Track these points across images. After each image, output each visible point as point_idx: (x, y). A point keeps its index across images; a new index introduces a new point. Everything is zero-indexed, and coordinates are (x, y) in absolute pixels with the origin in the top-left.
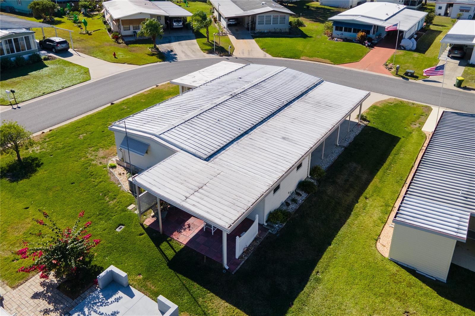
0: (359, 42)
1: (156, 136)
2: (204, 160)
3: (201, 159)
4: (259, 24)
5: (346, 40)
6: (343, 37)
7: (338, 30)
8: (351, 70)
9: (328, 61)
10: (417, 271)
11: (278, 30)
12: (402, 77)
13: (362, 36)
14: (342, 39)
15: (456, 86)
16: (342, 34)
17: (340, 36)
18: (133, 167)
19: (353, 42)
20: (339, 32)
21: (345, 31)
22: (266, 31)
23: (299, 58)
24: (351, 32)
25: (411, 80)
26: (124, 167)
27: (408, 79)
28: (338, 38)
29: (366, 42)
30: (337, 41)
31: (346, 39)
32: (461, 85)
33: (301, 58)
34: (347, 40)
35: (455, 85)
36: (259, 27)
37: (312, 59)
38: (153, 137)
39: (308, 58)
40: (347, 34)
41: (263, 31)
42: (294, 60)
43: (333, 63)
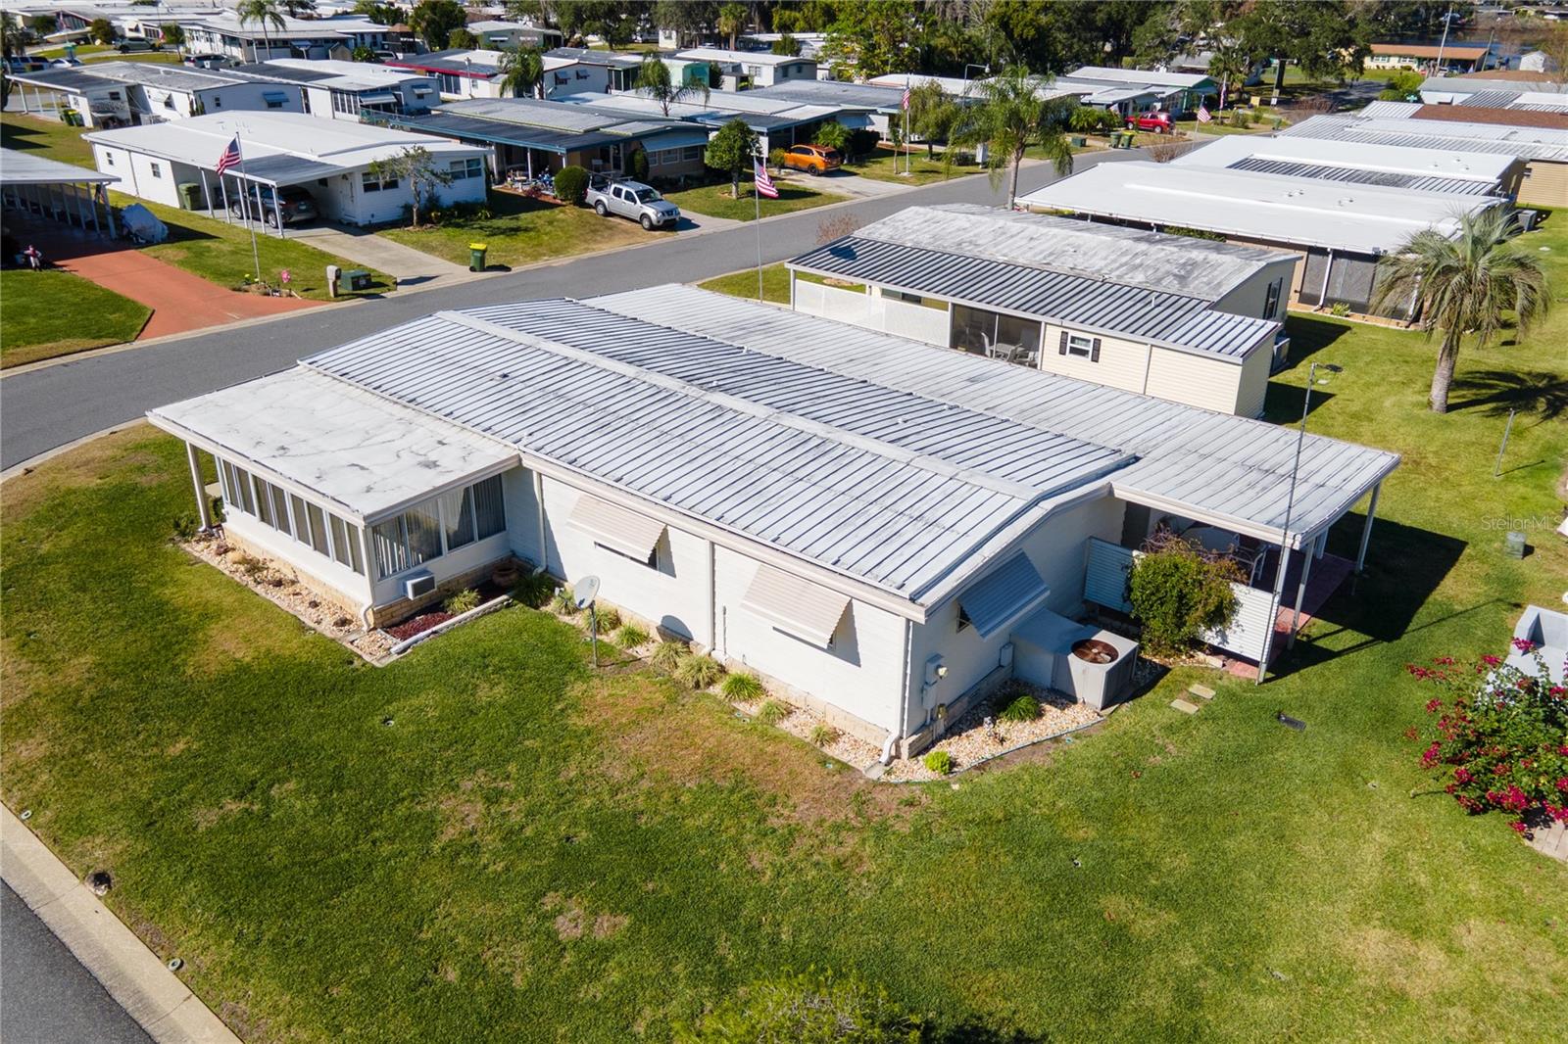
1: (1044, 498)
2: (1137, 461)
3: (1132, 463)
12: (357, 295)
15: (474, 269)
25: (389, 295)
27: (378, 296)
29: (29, 253)
38: (1046, 506)
43: (118, 341)
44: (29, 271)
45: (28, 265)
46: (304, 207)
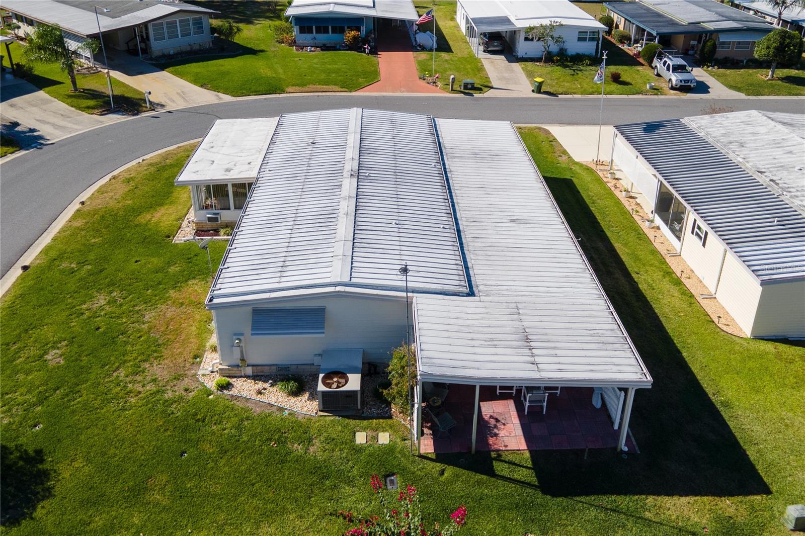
0: (348, 48)
1: (346, 285)
2: (467, 296)
3: (459, 296)
4: (156, 40)
5: (325, 48)
6: (318, 42)
7: (305, 33)
8: (384, 96)
9: (337, 88)
10: (790, 339)
11: (197, 47)
12: (462, 92)
13: (354, 38)
14: (318, 47)
15: (535, 91)
16: (315, 38)
17: (312, 43)
18: (275, 367)
19: (339, 50)
20: (308, 37)
21: (317, 32)
22: (172, 52)
23: (283, 92)
24: (328, 32)
25: (477, 95)
26: (248, 377)
27: (471, 95)
28: (312, 47)
29: (366, 47)
30: (311, 51)
31: (324, 45)
32: (541, 89)
33: (287, 90)
34: (328, 47)
35: (533, 91)
36: (157, 46)
37: (306, 89)
38: (339, 288)
39: (297, 88)
40: (322, 38)
41: (166, 52)
42: (277, 96)
43: (347, 90)
44: (364, 54)
45: (364, 52)
46: (496, 44)
